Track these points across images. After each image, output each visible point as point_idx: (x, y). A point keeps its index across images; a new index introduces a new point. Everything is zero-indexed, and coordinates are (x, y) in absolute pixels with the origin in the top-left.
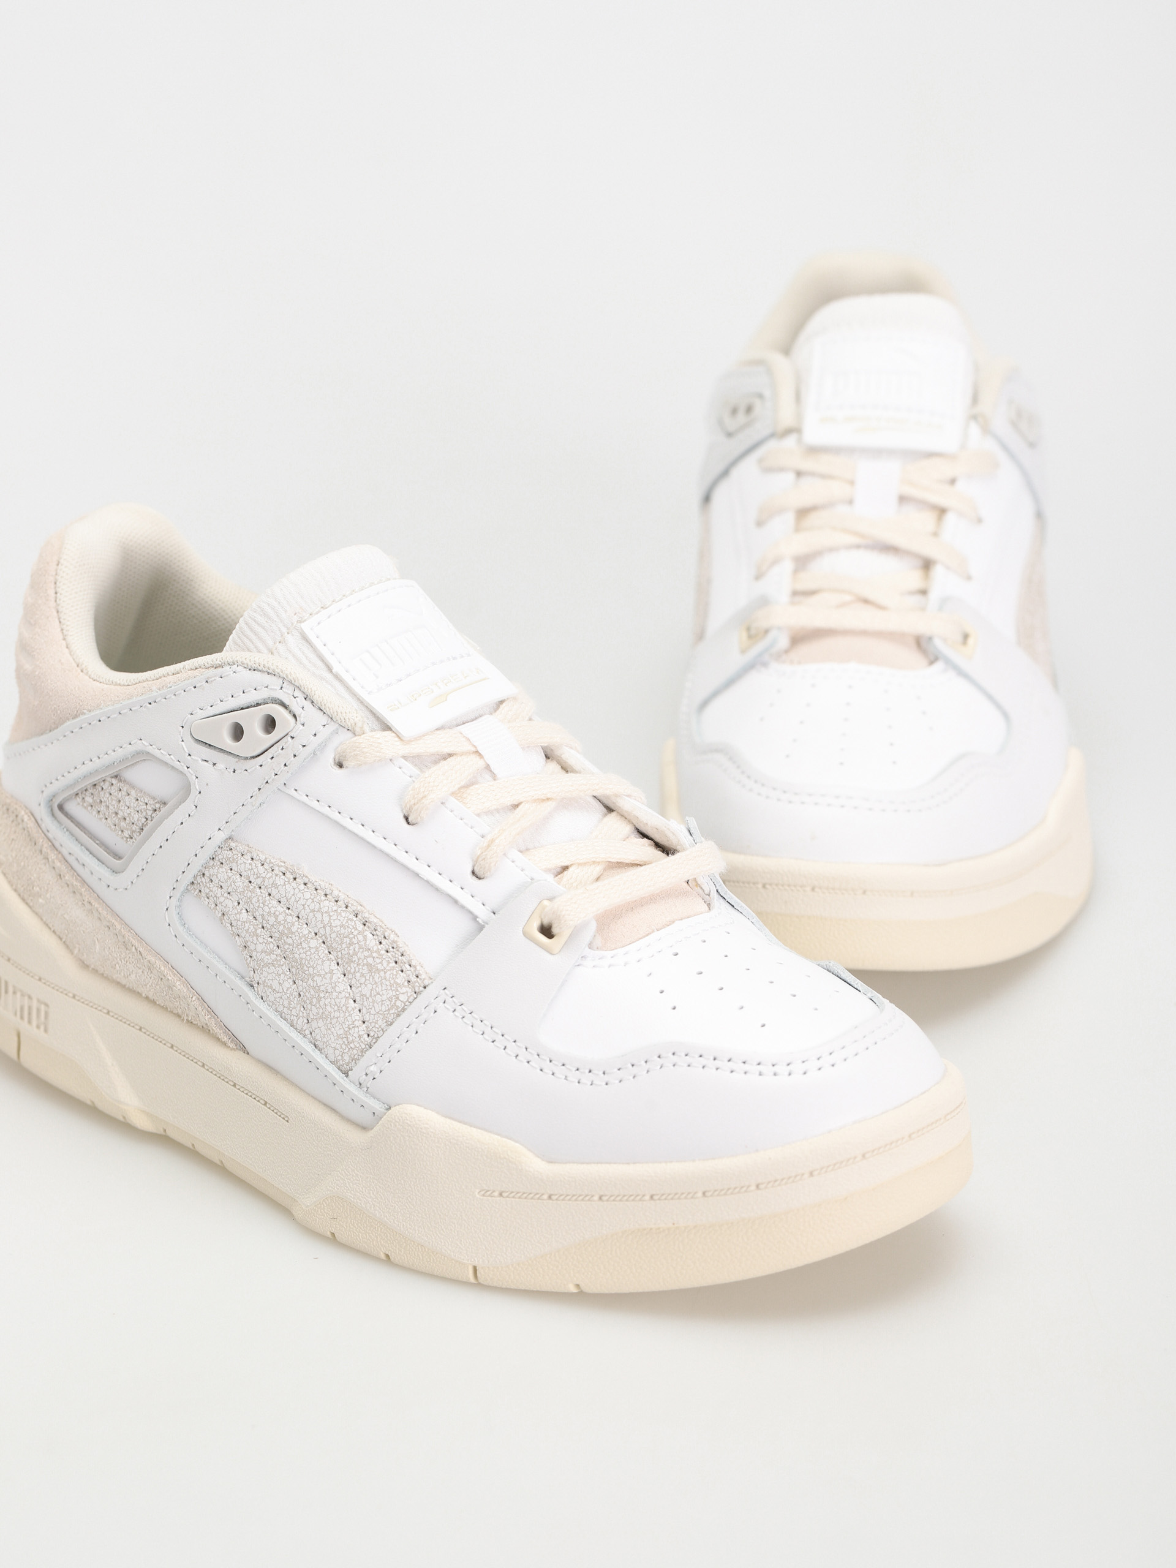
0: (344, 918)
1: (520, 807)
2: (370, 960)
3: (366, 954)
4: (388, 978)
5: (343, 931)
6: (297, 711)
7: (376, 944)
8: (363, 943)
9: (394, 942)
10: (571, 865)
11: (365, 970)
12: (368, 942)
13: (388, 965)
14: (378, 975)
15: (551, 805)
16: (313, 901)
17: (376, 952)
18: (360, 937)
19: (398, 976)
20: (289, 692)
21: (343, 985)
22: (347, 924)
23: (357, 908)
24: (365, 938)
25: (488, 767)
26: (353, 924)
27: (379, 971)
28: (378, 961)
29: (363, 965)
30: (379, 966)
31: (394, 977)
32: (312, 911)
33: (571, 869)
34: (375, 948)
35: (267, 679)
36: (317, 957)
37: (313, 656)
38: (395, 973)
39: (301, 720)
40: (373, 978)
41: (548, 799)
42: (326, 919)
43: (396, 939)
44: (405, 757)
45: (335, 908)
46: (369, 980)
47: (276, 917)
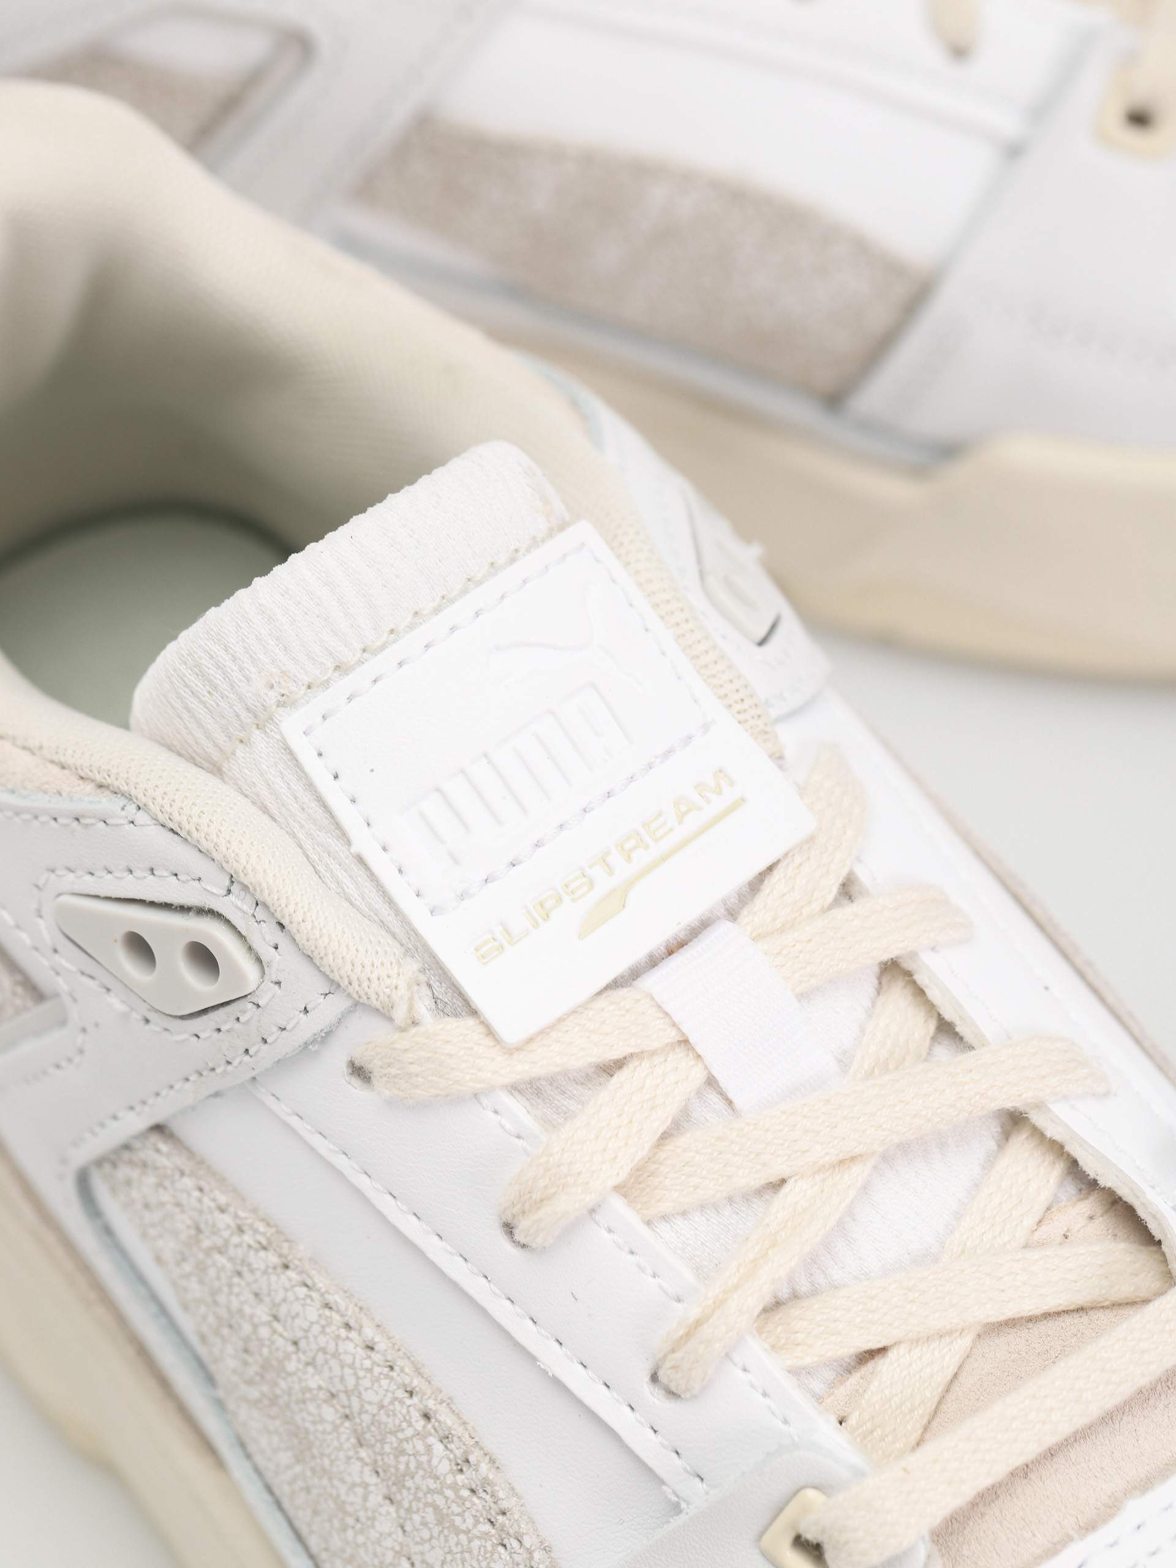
0: (387, 1391)
1: (787, 1188)
2: (440, 1501)
3: (432, 1485)
4: (475, 1552)
5: (383, 1417)
6: (267, 953)
7: (451, 1470)
8: (424, 1459)
9: (486, 1481)
10: (897, 1344)
11: (430, 1516)
12: (435, 1462)
13: (475, 1526)
14: (456, 1539)
15: (857, 1173)
16: (323, 1332)
17: (450, 1487)
18: (420, 1446)
19: (496, 1556)
20: (245, 908)
21: (386, 1523)
22: (391, 1407)
23: (411, 1382)
24: (429, 1449)
25: (711, 1082)
26: (404, 1411)
27: (458, 1532)
28: (455, 1509)
29: (427, 1505)
30: (458, 1520)
31: (488, 1555)
32: (324, 1350)
33: (892, 1355)
34: (449, 1480)
35: (197, 864)
36: (336, 1443)
37: (306, 798)
38: (489, 1548)
39: (273, 974)
40: (446, 1541)
41: (853, 1159)
42: (351, 1382)
43: (491, 1476)
44: (515, 1089)
45: (367, 1364)
46: (438, 1539)
47: (255, 1327)
